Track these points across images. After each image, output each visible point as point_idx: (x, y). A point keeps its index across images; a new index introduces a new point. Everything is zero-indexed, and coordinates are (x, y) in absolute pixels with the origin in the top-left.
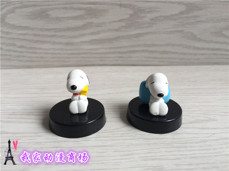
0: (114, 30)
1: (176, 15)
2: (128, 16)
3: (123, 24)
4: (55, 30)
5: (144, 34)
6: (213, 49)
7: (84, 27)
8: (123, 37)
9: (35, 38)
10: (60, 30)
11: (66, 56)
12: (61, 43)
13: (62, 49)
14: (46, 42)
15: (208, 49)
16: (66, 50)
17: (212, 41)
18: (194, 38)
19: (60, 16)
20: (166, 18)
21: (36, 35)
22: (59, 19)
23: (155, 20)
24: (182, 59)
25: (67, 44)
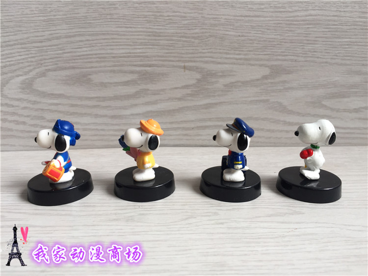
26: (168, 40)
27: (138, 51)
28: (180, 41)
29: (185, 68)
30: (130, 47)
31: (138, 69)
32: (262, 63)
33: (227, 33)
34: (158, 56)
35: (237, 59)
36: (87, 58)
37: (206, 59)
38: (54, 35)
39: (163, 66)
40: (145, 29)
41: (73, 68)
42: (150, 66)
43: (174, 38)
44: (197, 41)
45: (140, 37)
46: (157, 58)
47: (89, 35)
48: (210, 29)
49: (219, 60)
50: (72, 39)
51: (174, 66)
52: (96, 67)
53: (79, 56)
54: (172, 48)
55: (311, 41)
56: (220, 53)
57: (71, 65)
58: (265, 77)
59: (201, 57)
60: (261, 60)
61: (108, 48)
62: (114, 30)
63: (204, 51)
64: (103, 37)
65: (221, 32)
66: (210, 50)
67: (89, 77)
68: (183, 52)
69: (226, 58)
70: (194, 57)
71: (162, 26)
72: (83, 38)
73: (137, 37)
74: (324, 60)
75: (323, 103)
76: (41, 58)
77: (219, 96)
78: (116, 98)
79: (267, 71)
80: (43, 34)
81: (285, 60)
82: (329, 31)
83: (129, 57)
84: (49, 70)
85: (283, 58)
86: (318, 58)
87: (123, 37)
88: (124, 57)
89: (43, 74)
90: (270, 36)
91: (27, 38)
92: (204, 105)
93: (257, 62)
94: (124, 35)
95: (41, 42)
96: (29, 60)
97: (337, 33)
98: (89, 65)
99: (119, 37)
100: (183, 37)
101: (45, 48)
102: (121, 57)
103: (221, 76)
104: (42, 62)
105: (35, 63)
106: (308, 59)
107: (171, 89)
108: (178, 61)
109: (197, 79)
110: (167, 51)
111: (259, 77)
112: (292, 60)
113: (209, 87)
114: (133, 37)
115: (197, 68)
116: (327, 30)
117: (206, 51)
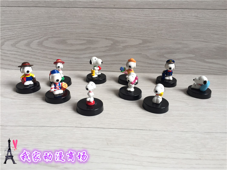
0: (102, 51)
1: (137, 45)
2: (110, 45)
3: (108, 49)
4: (70, 50)
5: (119, 54)
6: (159, 65)
7: (86, 49)
8: (107, 56)
9: (59, 54)
10: (72, 50)
11: (75, 64)
12: (72, 57)
13: (73, 61)
14: (64, 56)
15: (156, 64)
16: (76, 61)
17: (158, 60)
18: (148, 58)
19: (73, 43)
20: (132, 46)
21: (59, 53)
22: (72, 45)
23: (125, 47)
24: (142, 69)
25: (76, 58)
26: (99, 27)
27: (87, 31)
28: (104, 27)
29: (106, 39)
30: (83, 29)
31: (86, 38)
32: (139, 38)
33: (125, 25)
34: (95, 34)
35: (128, 36)
36: (65, 33)
37: (116, 35)
38: (52, 23)
39: (97, 38)
40: (90, 22)
41: (59, 37)
42: (91, 37)
43: (102, 26)
44: (111, 28)
45: (88, 25)
46: (94, 34)
47: (66, 24)
48: (117, 23)
49: (121, 36)
50: (59, 25)
51: (102, 38)
52: (69, 37)
53: (62, 32)
54: (101, 30)
55: (160, 29)
56: (121, 33)
57: (59, 36)
58: (140, 44)
59: (113, 35)
60: (139, 37)
61: (74, 29)
62: (77, 22)
63: (114, 32)
64: (72, 25)
65: (122, 24)
66: (117, 32)
67: (66, 41)
68: (106, 32)
69: (124, 35)
70: (110, 35)
71: (97, 21)
72: (64, 25)
73: (86, 25)
74: (166, 38)
75: (164, 55)
76: (46, 32)
77: (120, 51)
78: (77, 50)
79: (141, 42)
80: (47, 22)
81: (149, 37)
82: (168, 26)
83: (83, 33)
84: (49, 38)
85: (148, 36)
86: (163, 37)
87: (80, 25)
88: (81, 33)
89: (47, 39)
90: (143, 27)
91: (41, 24)
92: (114, 54)
93: (137, 38)
94: (81, 24)
95: (46, 26)
96: (41, 33)
97: (171, 26)
98: (66, 36)
99: (79, 25)
100: (106, 26)
101: (48, 28)
102: (79, 33)
103: (122, 43)
104: (46, 34)
105: (43, 35)
106: (159, 37)
107: (100, 47)
108: (103, 36)
109: (111, 44)
110: (99, 32)
111: (137, 43)
112: (152, 37)
113: (117, 47)
114: (84, 25)
115: (112, 39)
116: (167, 25)
117: (115, 32)
